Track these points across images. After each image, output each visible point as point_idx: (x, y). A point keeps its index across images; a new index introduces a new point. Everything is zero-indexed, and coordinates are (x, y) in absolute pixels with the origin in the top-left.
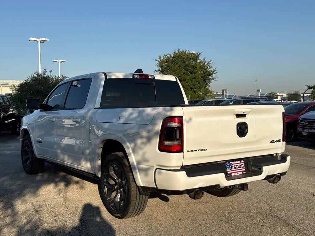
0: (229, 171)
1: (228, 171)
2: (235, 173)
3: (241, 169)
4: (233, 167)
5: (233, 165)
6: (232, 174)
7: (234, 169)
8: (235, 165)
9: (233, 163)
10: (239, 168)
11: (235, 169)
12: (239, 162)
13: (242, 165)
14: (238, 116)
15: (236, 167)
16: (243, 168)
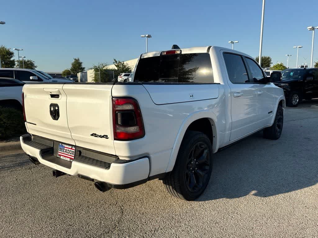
0: (60, 153)
1: (59, 151)
2: (63, 157)
3: (70, 156)
4: (65, 151)
5: (65, 148)
6: (61, 156)
7: (64, 153)
8: (67, 149)
9: (66, 146)
10: (69, 154)
11: (66, 153)
12: (70, 147)
13: (73, 151)
14: (53, 96)
15: (67, 151)
16: (73, 155)
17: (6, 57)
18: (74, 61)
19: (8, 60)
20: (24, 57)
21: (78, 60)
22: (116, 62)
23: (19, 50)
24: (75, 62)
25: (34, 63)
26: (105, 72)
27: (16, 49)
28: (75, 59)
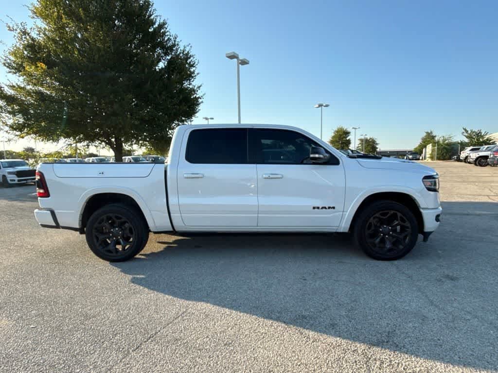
17: (342, 136)
18: (425, 134)
19: (344, 139)
20: (366, 135)
21: (431, 132)
22: (467, 132)
23: (356, 129)
24: (426, 136)
25: (376, 140)
26: (446, 147)
27: (353, 128)
28: (427, 133)
